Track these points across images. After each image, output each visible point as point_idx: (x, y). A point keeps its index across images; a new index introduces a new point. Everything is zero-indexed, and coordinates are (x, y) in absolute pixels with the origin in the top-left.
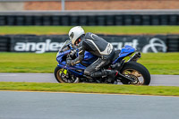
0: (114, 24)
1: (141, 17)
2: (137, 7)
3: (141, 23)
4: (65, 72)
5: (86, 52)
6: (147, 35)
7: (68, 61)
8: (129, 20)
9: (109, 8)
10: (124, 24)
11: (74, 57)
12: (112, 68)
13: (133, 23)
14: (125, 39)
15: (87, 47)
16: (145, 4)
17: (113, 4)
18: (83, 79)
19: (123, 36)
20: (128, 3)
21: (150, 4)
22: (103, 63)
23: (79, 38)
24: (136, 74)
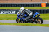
0: (9, 6)
1: (16, 5)
2: (15, 2)
3: (16, 6)
4: (19, 20)
5: (25, 14)
6: (18, 9)
7: (20, 17)
8: (13, 5)
9: (7, 2)
10: (12, 6)
11: (22, 16)
12: (32, 19)
13: (14, 6)
14: (12, 11)
15: (25, 13)
16: (17, 1)
17: (8, 1)
18: (24, 22)
19: (11, 10)
20: (13, 1)
21: (19, 1)
22: (30, 17)
23: (23, 10)
24: (39, 20)
